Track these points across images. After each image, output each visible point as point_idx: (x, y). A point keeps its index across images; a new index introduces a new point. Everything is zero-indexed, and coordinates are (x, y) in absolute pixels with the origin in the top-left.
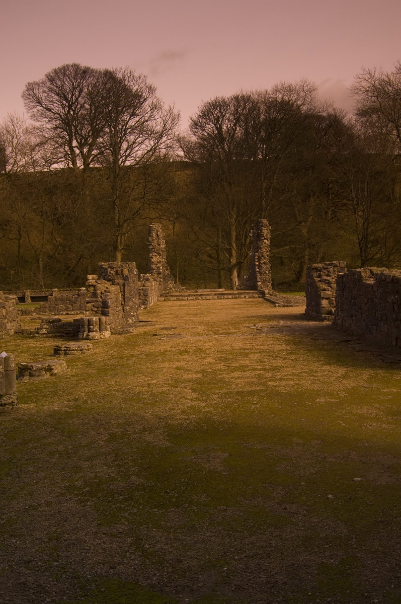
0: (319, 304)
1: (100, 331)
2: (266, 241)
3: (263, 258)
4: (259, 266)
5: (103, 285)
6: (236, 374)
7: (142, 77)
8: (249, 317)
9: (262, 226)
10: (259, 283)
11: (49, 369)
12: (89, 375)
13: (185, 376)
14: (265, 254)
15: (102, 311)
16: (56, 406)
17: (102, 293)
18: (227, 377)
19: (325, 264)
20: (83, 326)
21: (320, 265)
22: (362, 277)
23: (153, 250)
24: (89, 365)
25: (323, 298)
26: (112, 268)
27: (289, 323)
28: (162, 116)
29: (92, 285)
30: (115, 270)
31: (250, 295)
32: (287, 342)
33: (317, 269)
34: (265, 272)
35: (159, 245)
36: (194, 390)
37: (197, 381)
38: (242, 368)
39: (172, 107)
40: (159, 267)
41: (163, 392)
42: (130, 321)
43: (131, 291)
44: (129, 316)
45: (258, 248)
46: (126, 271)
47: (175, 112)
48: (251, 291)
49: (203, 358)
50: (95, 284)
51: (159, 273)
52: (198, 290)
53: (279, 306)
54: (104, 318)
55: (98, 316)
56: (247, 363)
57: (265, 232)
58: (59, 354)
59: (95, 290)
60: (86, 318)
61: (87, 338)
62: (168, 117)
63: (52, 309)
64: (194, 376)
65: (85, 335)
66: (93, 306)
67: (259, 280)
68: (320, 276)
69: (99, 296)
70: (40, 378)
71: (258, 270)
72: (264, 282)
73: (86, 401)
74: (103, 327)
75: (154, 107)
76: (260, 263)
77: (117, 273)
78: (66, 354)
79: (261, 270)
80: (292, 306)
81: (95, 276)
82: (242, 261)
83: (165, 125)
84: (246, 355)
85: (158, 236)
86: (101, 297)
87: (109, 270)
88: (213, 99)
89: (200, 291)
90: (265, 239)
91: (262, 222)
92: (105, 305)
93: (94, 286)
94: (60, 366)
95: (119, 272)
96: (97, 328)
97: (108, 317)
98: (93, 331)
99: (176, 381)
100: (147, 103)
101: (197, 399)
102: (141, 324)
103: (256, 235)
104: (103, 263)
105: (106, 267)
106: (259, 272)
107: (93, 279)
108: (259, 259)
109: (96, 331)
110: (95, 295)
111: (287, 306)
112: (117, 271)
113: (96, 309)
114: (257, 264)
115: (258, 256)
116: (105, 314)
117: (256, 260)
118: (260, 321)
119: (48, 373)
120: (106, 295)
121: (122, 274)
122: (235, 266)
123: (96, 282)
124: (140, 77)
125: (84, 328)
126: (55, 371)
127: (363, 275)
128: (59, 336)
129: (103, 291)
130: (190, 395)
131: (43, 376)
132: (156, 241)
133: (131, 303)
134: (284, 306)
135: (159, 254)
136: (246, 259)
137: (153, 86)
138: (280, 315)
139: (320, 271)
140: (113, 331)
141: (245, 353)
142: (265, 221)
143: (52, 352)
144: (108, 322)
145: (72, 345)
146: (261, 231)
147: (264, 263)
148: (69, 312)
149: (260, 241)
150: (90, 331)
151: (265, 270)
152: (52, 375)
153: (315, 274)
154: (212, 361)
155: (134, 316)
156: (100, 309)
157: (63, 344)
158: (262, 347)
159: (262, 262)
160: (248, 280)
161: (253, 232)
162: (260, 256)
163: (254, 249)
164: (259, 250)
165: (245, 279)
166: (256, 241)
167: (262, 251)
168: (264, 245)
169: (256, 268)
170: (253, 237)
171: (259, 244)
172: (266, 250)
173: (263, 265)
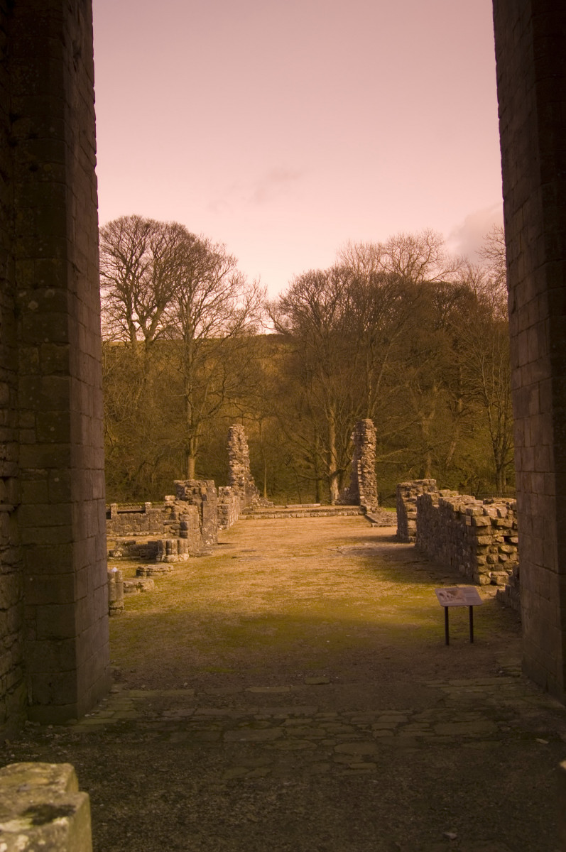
0: (406, 525)
1: (179, 553)
2: (370, 445)
3: (366, 466)
4: (363, 476)
5: (181, 506)
6: (301, 588)
7: (221, 245)
8: (335, 539)
9: (366, 427)
10: (362, 497)
11: (140, 586)
12: (176, 591)
13: (259, 590)
14: (370, 462)
15: (180, 533)
16: (155, 610)
17: (180, 515)
18: (292, 590)
19: (415, 483)
20: (161, 549)
21: (410, 484)
22: (432, 501)
23: (233, 457)
24: (174, 583)
25: (410, 519)
26: (189, 486)
27: (374, 545)
28: (245, 291)
29: (170, 507)
30: (192, 488)
31: (349, 512)
32: (360, 564)
33: (406, 488)
34: (370, 484)
35: (241, 450)
36: (263, 598)
37: (269, 593)
38: (308, 584)
39: (258, 281)
40: (240, 478)
41: (239, 600)
42: (209, 543)
43: (209, 512)
44: (208, 538)
45: (360, 454)
46: (204, 490)
47: (261, 287)
48: (351, 507)
49: (277, 577)
50: (173, 505)
51: (241, 485)
52: (288, 506)
53: (376, 526)
54: (182, 541)
55: (176, 538)
56: (315, 580)
57: (370, 434)
58: (142, 575)
59: (172, 511)
60: (164, 541)
61: (166, 561)
62: (252, 293)
63: (117, 529)
64: (266, 590)
65: (163, 558)
66: (171, 528)
67: (361, 493)
68: (408, 495)
69: (177, 518)
70: (132, 594)
71: (360, 481)
72: (368, 495)
73: (178, 607)
74: (182, 549)
75: (235, 282)
76: (363, 472)
77: (194, 492)
78: (148, 575)
79: (364, 480)
80: (390, 526)
81: (173, 497)
82: (344, 469)
83: (248, 302)
84: (316, 574)
85: (239, 440)
86: (179, 519)
87: (186, 488)
88: (307, 272)
89: (291, 507)
90: (369, 443)
91: (365, 423)
92: (183, 527)
93: (172, 508)
94: (148, 584)
95: (197, 491)
96: (175, 550)
97: (186, 540)
98: (172, 554)
99: (250, 593)
100: (226, 276)
101: (265, 604)
102: (220, 546)
103: (358, 438)
104: (179, 481)
105: (183, 485)
106: (362, 483)
107: (171, 500)
108: (363, 467)
109: (175, 554)
110: (173, 516)
111: (385, 526)
112: (194, 490)
113: (173, 531)
114: (359, 473)
115: (361, 464)
116: (183, 536)
117: (359, 469)
118: (346, 543)
119: (139, 590)
120: (184, 517)
121: (200, 493)
122: (335, 474)
123: (174, 503)
124: (218, 245)
125: (162, 550)
126: (145, 588)
127: (433, 498)
128: (135, 559)
129: (181, 513)
130: (260, 601)
131: (135, 591)
132: (237, 446)
133: (209, 524)
134: (381, 526)
135: (242, 462)
136: (348, 467)
137: (233, 257)
138: (370, 537)
139: (409, 490)
140: (191, 554)
141: (316, 572)
142: (369, 421)
143: (134, 573)
144: (187, 544)
145: (154, 567)
146: (364, 433)
147: (369, 472)
148: (137, 533)
149: (363, 446)
150: (168, 553)
151: (369, 480)
152: (142, 591)
153: (403, 493)
154: (284, 579)
155: (212, 538)
156: (178, 531)
157: (145, 567)
158: (334, 568)
159: (366, 471)
160: (349, 494)
161: (354, 434)
162: (364, 464)
163: (356, 455)
164: (362, 456)
165: (346, 492)
166: (359, 445)
167: (365, 458)
168: (368, 450)
169: (359, 478)
170: (355, 441)
171: (362, 450)
172: (370, 456)
173: (367, 475)
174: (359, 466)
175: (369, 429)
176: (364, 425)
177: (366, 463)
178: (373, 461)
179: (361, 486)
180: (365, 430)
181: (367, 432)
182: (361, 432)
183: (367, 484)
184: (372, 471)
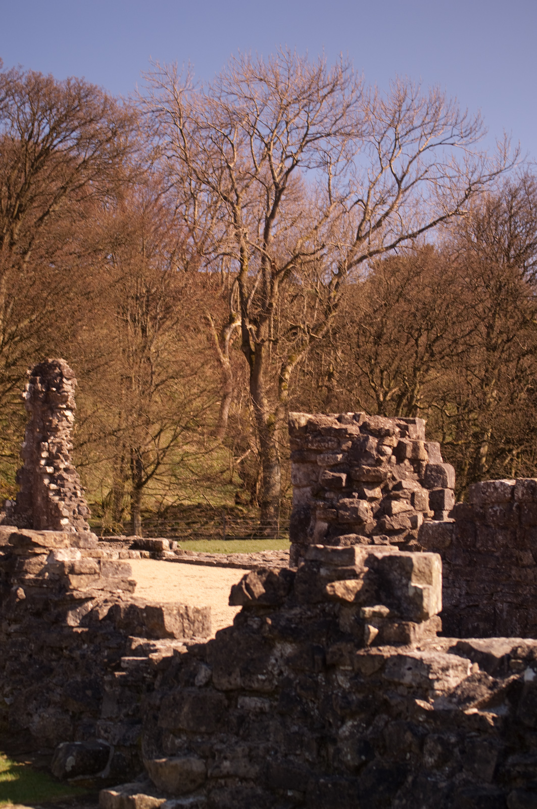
2: (68, 413)
3: (61, 456)
4: (56, 477)
10: (64, 521)
34: (75, 494)
45: (49, 430)
57: (69, 387)
67: (65, 512)
71: (52, 486)
76: (57, 469)
79: (63, 486)
90: (68, 408)
91: (58, 367)
103: (42, 396)
106: (58, 492)
108: (53, 458)
114: (50, 470)
115: (48, 451)
142: (65, 364)
146: (59, 387)
149: (53, 413)
151: (71, 486)
159: (62, 466)
160: (14, 513)
161: (30, 388)
162: (54, 451)
163: (33, 433)
164: (50, 436)
165: (9, 509)
166: (43, 412)
167: (58, 440)
168: (65, 423)
169: (46, 481)
170: (30, 402)
171: (51, 422)
172: (66, 436)
173: (65, 475)
174: (45, 454)
175: (68, 379)
176: (57, 371)
177: (59, 450)
178: (70, 446)
179: (57, 498)
180: (61, 382)
181: (64, 386)
182: (48, 384)
183: (69, 494)
184: (72, 467)
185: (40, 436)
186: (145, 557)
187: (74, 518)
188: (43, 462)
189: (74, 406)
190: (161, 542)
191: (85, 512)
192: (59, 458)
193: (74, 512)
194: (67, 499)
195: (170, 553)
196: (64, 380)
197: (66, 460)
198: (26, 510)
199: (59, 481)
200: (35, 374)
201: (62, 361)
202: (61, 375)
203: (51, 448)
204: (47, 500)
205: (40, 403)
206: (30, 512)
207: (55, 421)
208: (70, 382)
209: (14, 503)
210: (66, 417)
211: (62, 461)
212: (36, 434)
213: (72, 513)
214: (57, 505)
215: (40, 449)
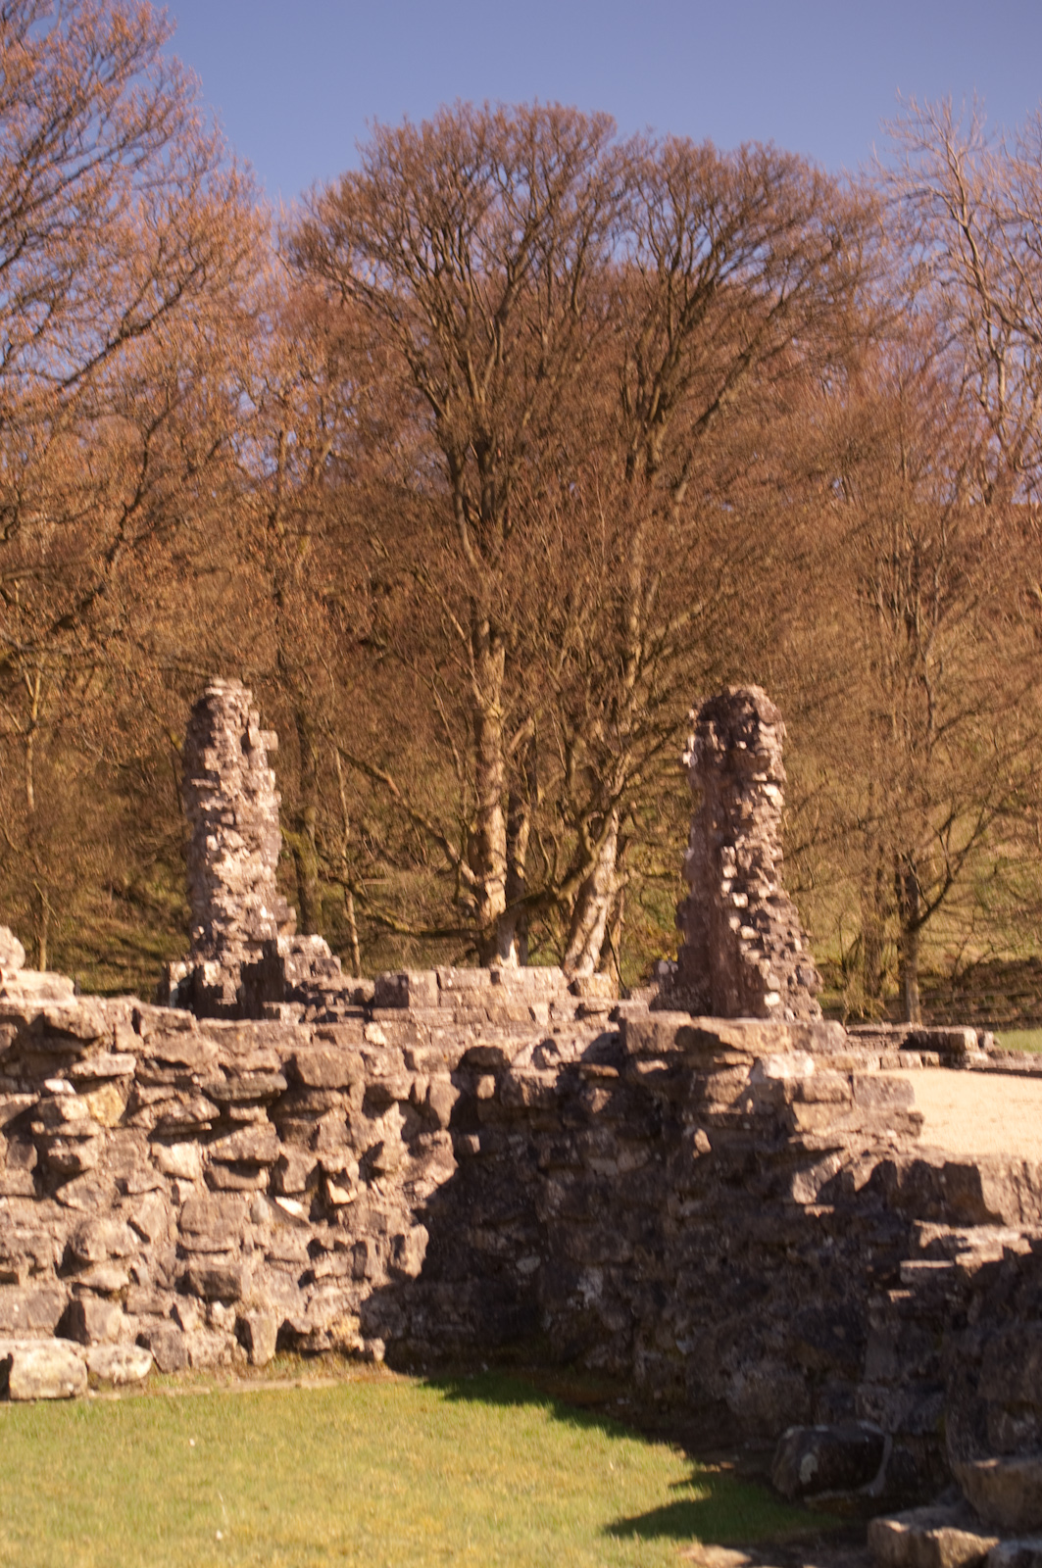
2: (771, 790)
4: (755, 914)
10: (772, 999)
14: (769, 856)
23: (224, 820)
45: (735, 824)
57: (770, 739)
71: (746, 932)
72: (792, 991)
76: (753, 898)
90: (771, 780)
114: (740, 900)
115: (736, 864)
147: (771, 900)
149: (742, 791)
151: (782, 931)
159: (763, 893)
160: (675, 985)
161: (697, 745)
162: (747, 864)
163: (706, 831)
164: (739, 834)
165: (664, 977)
166: (724, 790)
167: (753, 843)
168: (765, 810)
169: (734, 923)
170: (698, 772)
171: (739, 808)
172: (770, 835)
173: (769, 909)
174: (729, 871)
175: (768, 725)
176: (747, 709)
177: (758, 861)
178: (777, 853)
179: (755, 955)
180: (756, 729)
181: (762, 738)
182: (730, 736)
183: (778, 946)
184: (783, 894)
185: (720, 836)
186: (931, 1064)
187: (790, 992)
188: (726, 886)
189: (783, 775)
190: (962, 1036)
191: (810, 980)
192: (757, 877)
193: (790, 981)
194: (774, 956)
195: (979, 1056)
196: (762, 727)
197: (771, 881)
198: (698, 980)
199: (759, 923)
200: (704, 717)
201: (756, 691)
202: (755, 717)
203: (741, 858)
204: (738, 959)
205: (717, 773)
206: (705, 983)
207: (748, 807)
208: (772, 730)
209: (674, 968)
210: (768, 798)
211: (763, 883)
212: (711, 832)
213: (785, 983)
214: (756, 969)
215: (719, 862)
